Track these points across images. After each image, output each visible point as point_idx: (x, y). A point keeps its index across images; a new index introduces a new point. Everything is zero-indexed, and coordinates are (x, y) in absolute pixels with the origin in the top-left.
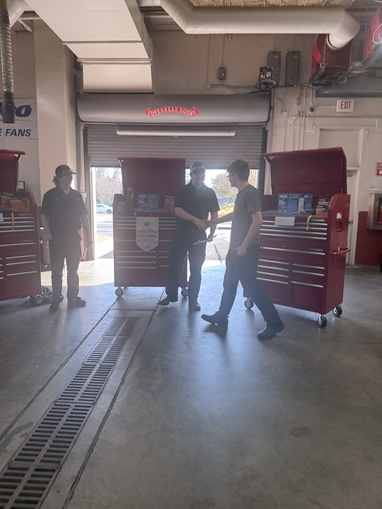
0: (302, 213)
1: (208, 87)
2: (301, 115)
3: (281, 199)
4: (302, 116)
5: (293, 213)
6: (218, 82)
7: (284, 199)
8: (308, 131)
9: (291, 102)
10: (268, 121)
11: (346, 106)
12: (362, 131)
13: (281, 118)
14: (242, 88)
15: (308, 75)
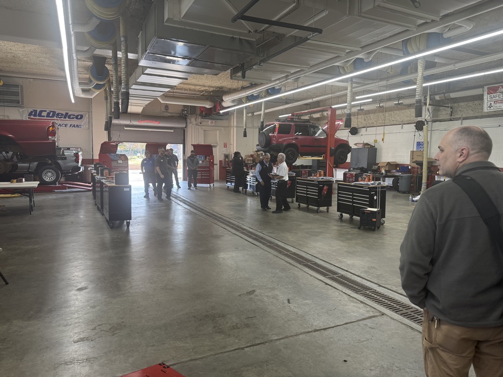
1: (161, 112)
4: (197, 125)
6: (165, 111)
8: (200, 131)
9: (193, 120)
10: (186, 127)
11: (212, 123)
12: (218, 132)
13: (189, 125)
14: (175, 113)
15: (198, 112)
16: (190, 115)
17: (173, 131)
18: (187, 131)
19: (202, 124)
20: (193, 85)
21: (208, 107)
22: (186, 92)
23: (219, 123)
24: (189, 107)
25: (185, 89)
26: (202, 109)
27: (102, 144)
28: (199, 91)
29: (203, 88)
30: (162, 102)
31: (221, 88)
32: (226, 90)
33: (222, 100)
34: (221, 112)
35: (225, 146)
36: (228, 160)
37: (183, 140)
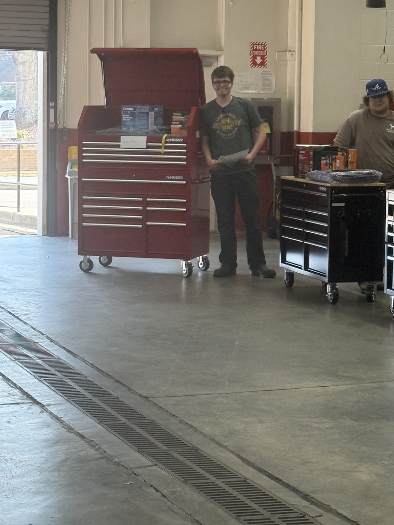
0: (155, 131)
3: (126, 113)
5: (143, 131)
7: (129, 112)
35: (254, 57)
36: (271, 129)
37: (46, 28)
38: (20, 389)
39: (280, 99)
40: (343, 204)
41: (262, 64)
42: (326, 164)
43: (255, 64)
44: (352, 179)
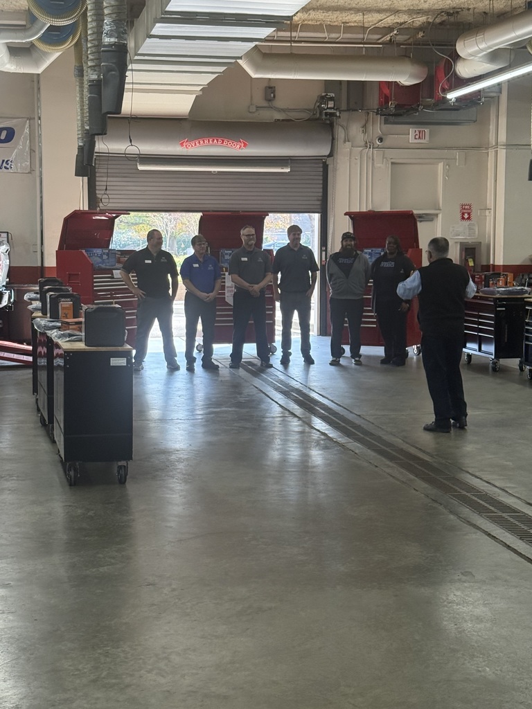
1: (253, 109)
2: (368, 146)
4: (370, 148)
6: (265, 104)
8: (377, 165)
9: (355, 130)
10: (331, 155)
11: (420, 136)
12: (441, 166)
13: (343, 149)
14: (294, 110)
15: (374, 100)
16: (345, 115)
17: (287, 170)
18: (335, 170)
19: (387, 142)
20: (357, 10)
21: (406, 80)
22: (333, 35)
23: (447, 134)
24: (344, 88)
25: (332, 28)
26: (387, 91)
27: (67, 221)
28: (376, 30)
29: (390, 20)
30: (254, 75)
31: (453, 12)
32: (471, 19)
33: (456, 57)
34: (452, 96)
35: (463, 214)
36: (474, 263)
37: (320, 198)
38: (289, 411)
39: (481, 243)
40: (504, 309)
41: (469, 218)
42: (493, 284)
43: (463, 218)
44: (510, 292)
